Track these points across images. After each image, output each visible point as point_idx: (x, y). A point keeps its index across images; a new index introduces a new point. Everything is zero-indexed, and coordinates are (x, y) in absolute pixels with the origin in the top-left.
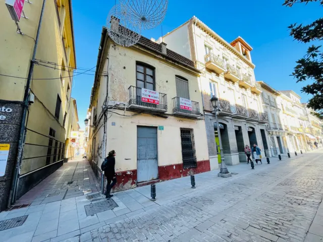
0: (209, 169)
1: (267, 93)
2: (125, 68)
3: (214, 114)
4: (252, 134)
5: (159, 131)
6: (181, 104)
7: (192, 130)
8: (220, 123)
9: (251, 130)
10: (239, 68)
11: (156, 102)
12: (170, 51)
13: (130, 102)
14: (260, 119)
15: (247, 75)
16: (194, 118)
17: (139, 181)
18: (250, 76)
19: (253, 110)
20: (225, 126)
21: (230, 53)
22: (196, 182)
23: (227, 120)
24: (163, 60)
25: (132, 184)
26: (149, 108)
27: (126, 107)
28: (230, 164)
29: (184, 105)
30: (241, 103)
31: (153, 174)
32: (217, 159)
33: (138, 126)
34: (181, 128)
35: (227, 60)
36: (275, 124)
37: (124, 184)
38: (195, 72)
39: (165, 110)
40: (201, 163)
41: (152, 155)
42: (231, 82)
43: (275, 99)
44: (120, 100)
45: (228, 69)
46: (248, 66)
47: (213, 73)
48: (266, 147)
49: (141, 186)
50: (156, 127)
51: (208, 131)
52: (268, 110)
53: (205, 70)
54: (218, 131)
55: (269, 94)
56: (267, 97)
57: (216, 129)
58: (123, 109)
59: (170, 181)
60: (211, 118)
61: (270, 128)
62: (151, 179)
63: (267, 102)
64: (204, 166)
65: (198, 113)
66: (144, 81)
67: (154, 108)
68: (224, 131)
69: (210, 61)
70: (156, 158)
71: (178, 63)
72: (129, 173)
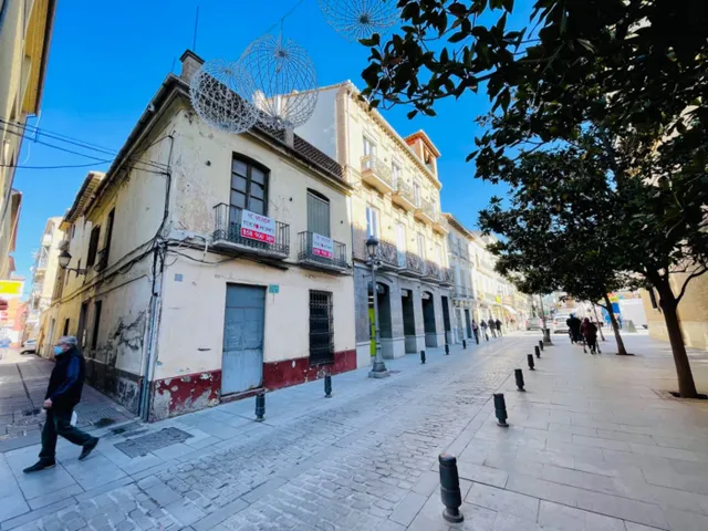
0: (355, 367)
1: (456, 235)
2: (209, 164)
3: (370, 266)
4: (427, 304)
5: (269, 296)
6: (314, 246)
7: (330, 294)
8: (379, 283)
9: (427, 297)
10: (417, 187)
11: (268, 238)
13: (216, 235)
14: (442, 278)
15: (429, 200)
16: (336, 273)
17: (223, 393)
18: (433, 201)
19: (433, 264)
20: (386, 288)
21: (405, 156)
22: (332, 386)
23: (392, 279)
24: (286, 157)
25: (210, 398)
26: (255, 249)
27: (207, 244)
28: (389, 357)
29: (321, 248)
30: (414, 249)
31: (253, 378)
32: (369, 347)
33: (229, 284)
34: (311, 291)
35: (398, 169)
36: (464, 288)
37: (194, 399)
38: (342, 187)
39: (284, 255)
40: (342, 354)
41: (252, 340)
42: (401, 211)
43: (467, 246)
44: (195, 230)
45: (398, 185)
46: (431, 184)
47: (373, 192)
48: (447, 327)
49: (227, 401)
50: (264, 288)
51: (359, 297)
52: (456, 263)
53: (360, 184)
54: (374, 297)
55: (461, 236)
56: (455, 242)
57: (371, 294)
58: (201, 248)
59: (284, 390)
60: (365, 273)
61: (456, 295)
62: (248, 387)
63: (456, 250)
64: (347, 361)
65: (343, 264)
66: (247, 194)
67: (264, 251)
68: (383, 297)
69: (370, 170)
70: (261, 348)
72: (205, 377)
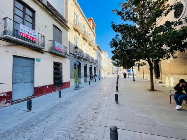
0: (69, 86)
1: (99, 51)
3: (76, 56)
4: (91, 68)
5: (36, 62)
6: (55, 46)
7: (61, 64)
8: (78, 62)
9: (91, 67)
10: (90, 35)
11: (35, 39)
12: (49, 4)
13: (5, 32)
14: (95, 62)
16: (64, 57)
17: (13, 100)
18: (94, 40)
19: (93, 58)
20: (80, 63)
21: (87, 24)
23: (81, 60)
24: (43, 8)
25: (6, 103)
26: (28, 43)
28: (80, 83)
29: (58, 47)
30: (88, 53)
31: (29, 93)
32: (74, 80)
33: (14, 56)
34: (54, 62)
35: (85, 27)
36: (100, 65)
38: (67, 28)
39: (43, 47)
40: (65, 83)
41: (29, 79)
42: (85, 41)
43: (101, 54)
45: (85, 32)
46: (93, 35)
47: (77, 32)
49: (15, 103)
50: (34, 59)
51: (71, 65)
52: (98, 58)
53: (73, 28)
54: (77, 66)
55: (100, 51)
56: (98, 53)
57: (75, 65)
59: (43, 96)
60: (73, 58)
61: (98, 67)
62: (26, 97)
63: (98, 55)
64: (67, 85)
65: (66, 54)
66: (23, 18)
67: (33, 44)
68: (79, 66)
69: (76, 25)
70: (33, 82)
71: (55, 16)
72: (2, 95)
